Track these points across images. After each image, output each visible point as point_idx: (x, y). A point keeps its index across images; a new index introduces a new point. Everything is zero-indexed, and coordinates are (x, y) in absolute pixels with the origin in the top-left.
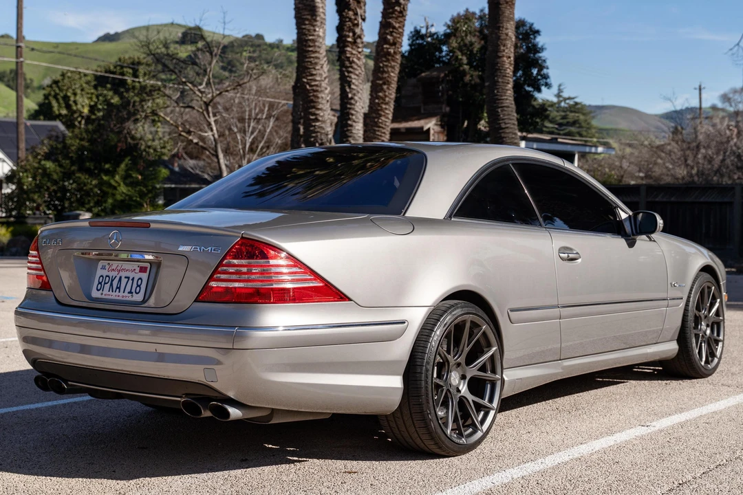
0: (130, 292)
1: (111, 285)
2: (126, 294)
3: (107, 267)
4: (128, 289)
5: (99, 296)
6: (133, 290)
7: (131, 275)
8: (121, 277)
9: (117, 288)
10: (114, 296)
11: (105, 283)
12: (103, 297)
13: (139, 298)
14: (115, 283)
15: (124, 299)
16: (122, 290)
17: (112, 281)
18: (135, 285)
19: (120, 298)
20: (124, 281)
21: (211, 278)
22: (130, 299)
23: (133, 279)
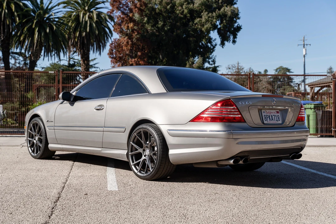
0: (277, 120)
1: (270, 118)
2: (276, 121)
3: (265, 112)
4: (276, 120)
5: (267, 123)
6: (278, 120)
7: (275, 114)
8: (272, 115)
9: (272, 119)
10: (272, 122)
11: (267, 118)
12: (268, 123)
13: (280, 122)
14: (271, 117)
15: (276, 123)
16: (274, 120)
17: (269, 117)
18: (277, 118)
19: (274, 123)
20: (273, 117)
21: (299, 114)
22: (278, 123)
23: (276, 116)
